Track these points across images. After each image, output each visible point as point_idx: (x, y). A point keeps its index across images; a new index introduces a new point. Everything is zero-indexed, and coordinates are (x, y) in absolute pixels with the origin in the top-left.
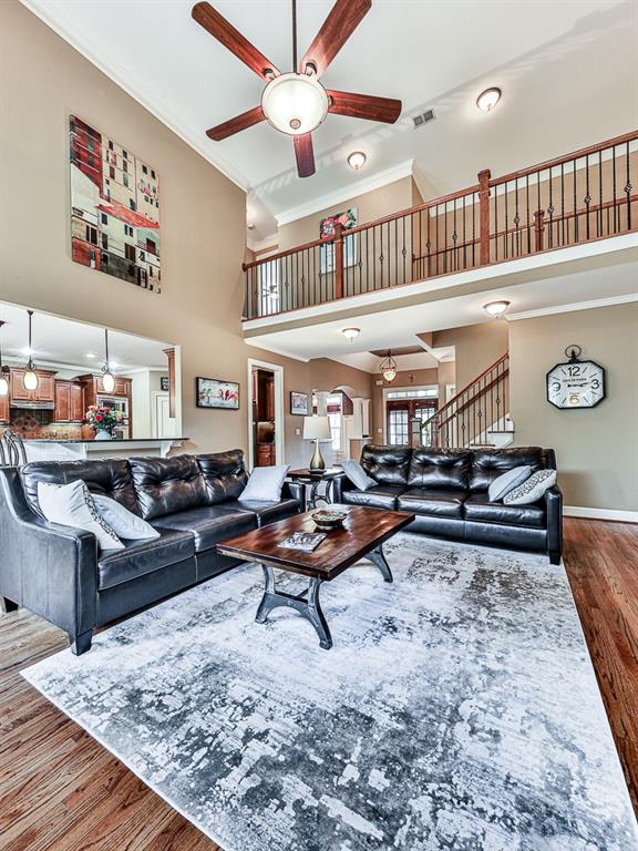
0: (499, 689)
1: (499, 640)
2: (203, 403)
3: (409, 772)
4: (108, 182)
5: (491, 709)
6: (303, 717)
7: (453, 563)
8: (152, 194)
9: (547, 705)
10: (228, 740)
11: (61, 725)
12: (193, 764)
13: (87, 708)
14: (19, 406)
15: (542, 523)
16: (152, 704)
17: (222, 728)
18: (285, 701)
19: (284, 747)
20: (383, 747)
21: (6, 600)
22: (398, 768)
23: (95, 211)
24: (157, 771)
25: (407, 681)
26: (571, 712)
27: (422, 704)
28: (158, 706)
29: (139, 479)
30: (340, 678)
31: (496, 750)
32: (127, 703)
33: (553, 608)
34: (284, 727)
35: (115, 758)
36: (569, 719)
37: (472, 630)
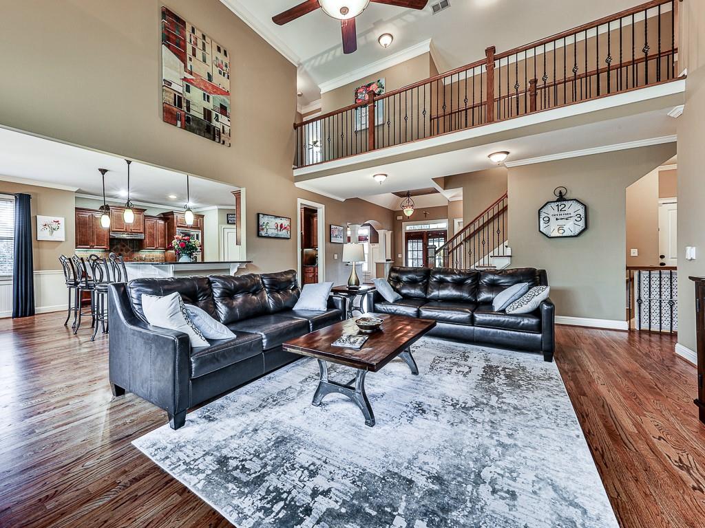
0: (512, 459)
1: (509, 420)
2: (263, 233)
3: (446, 522)
4: (190, 59)
5: (507, 474)
6: (357, 479)
7: (466, 360)
8: (224, 68)
9: (551, 472)
10: (300, 496)
11: (167, 483)
12: (274, 514)
13: (186, 470)
14: (117, 236)
15: (538, 328)
16: (237, 467)
17: (294, 487)
18: (342, 466)
19: (344, 502)
20: (423, 503)
21: (116, 387)
22: (437, 519)
23: (181, 83)
24: (246, 519)
25: (437, 451)
26: (572, 477)
27: (451, 469)
28: (242, 469)
29: (217, 293)
30: (383, 449)
31: (514, 506)
32: (217, 466)
33: (549, 396)
34: (343, 486)
35: (213, 509)
36: (570, 482)
37: (486, 413)
